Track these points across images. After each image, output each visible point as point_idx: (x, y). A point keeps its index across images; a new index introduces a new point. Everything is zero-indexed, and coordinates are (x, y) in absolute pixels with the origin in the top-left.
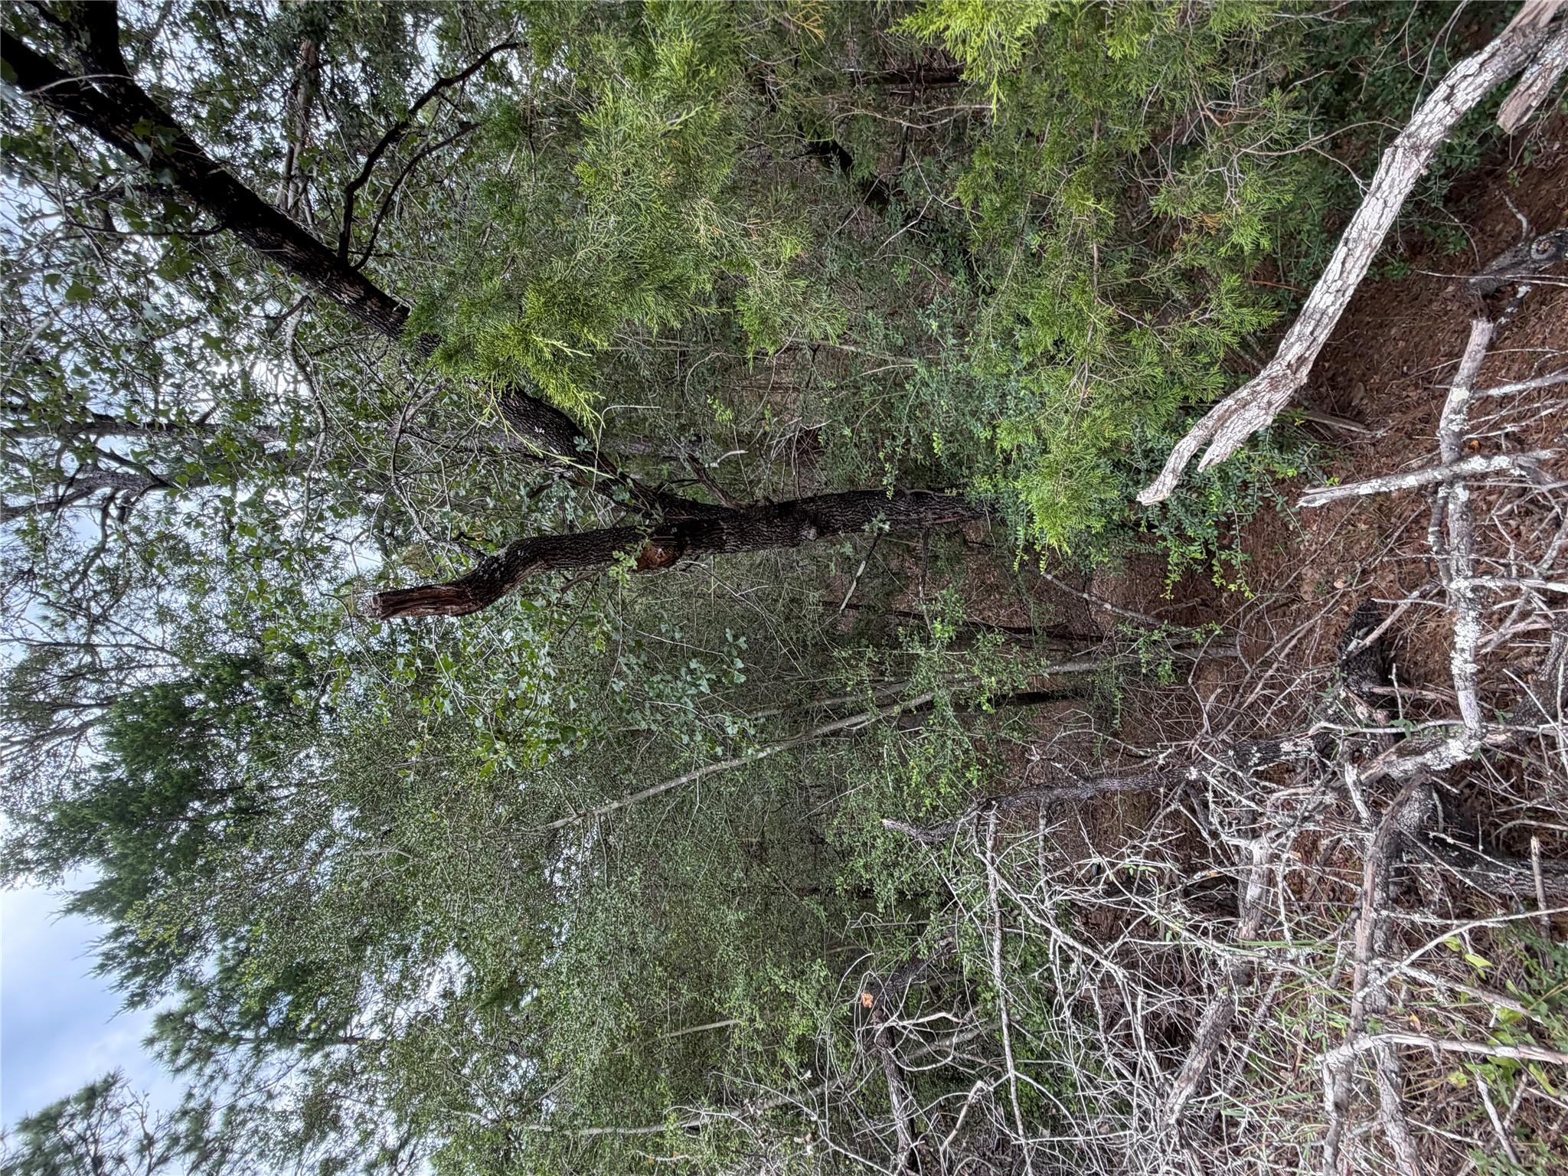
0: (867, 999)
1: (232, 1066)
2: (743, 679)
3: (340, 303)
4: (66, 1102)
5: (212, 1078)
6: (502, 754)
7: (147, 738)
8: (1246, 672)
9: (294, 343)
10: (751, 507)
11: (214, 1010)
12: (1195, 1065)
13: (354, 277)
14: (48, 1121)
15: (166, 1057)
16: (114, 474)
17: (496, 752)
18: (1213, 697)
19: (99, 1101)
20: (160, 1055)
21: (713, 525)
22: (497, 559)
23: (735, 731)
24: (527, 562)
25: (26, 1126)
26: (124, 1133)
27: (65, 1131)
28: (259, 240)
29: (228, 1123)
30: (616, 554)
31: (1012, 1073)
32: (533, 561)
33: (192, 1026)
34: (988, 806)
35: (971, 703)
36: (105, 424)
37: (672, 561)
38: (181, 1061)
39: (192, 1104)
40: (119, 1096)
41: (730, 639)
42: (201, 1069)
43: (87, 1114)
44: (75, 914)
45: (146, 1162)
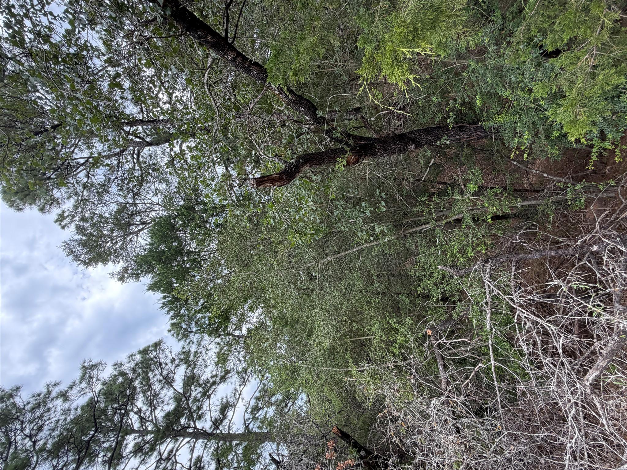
0: (429, 332)
1: (195, 340)
2: (384, 210)
3: (227, 60)
4: (149, 347)
5: (189, 343)
6: (298, 238)
7: (163, 234)
8: (622, 203)
9: (208, 80)
10: (387, 137)
11: (187, 323)
12: (601, 364)
13: (232, 48)
14: (145, 352)
15: (175, 336)
16: (134, 142)
17: (296, 238)
18: (603, 215)
19: (158, 347)
20: (173, 335)
21: (372, 145)
22: (292, 163)
23: (379, 231)
24: (303, 164)
25: (140, 352)
26: (166, 357)
27: (150, 355)
28: (199, 35)
29: (195, 357)
30: (338, 159)
31: (493, 362)
32: (305, 164)
33: (181, 327)
34: (487, 261)
35: (480, 219)
36: (133, 122)
37: (357, 162)
38: (179, 337)
39: (185, 350)
40: (163, 346)
41: (378, 193)
42: (185, 340)
43: (156, 351)
44: (150, 291)
45: (174, 365)
